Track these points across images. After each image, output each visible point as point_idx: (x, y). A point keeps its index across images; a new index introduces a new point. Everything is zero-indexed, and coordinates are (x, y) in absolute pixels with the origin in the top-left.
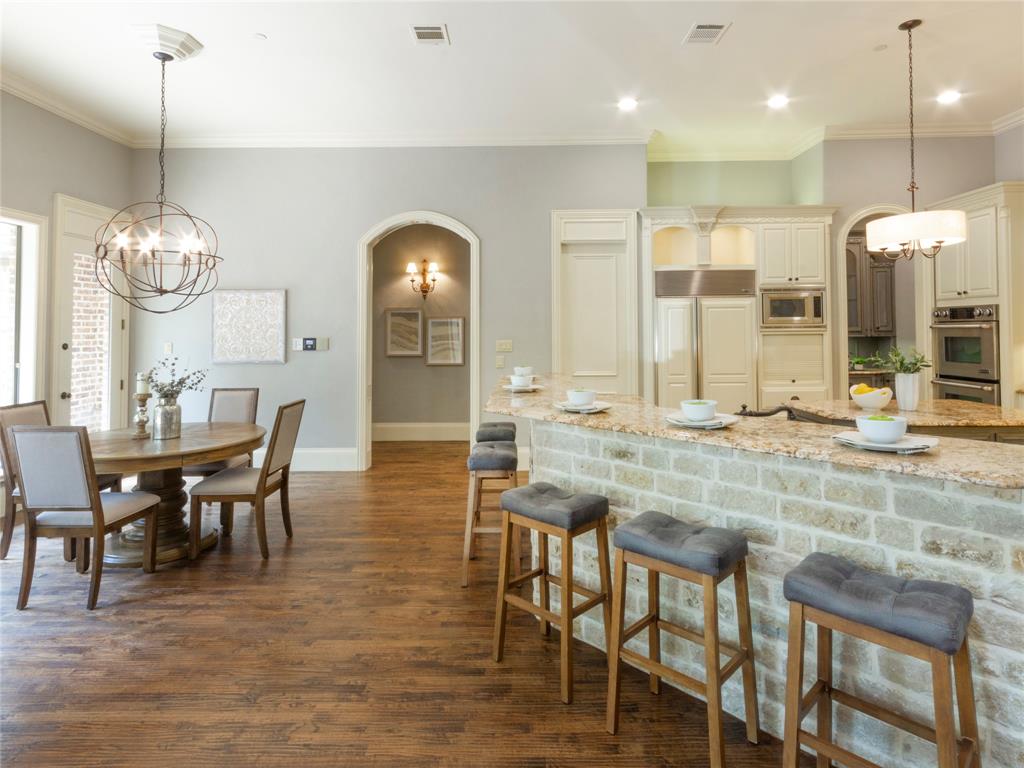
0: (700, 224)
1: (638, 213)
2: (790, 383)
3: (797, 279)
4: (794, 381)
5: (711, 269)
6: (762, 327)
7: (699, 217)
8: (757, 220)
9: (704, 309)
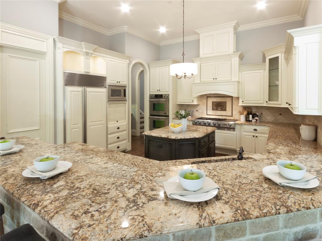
0: (86, 52)
1: (54, 39)
2: (116, 122)
3: (119, 82)
4: (117, 121)
5: (90, 74)
6: (109, 101)
7: (86, 49)
8: (107, 56)
9: (87, 93)
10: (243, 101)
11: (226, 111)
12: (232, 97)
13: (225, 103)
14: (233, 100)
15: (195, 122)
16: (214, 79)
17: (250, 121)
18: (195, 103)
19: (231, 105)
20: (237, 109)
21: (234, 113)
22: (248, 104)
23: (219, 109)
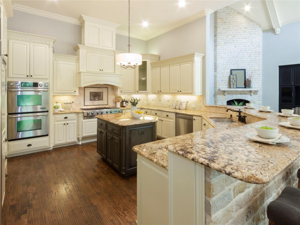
10: (121, 91)
11: (103, 100)
12: (107, 88)
13: (102, 93)
14: (109, 90)
15: (88, 114)
16: (100, 70)
17: (124, 107)
18: (77, 93)
19: (107, 95)
20: (111, 98)
21: (109, 101)
22: (125, 93)
23: (96, 99)
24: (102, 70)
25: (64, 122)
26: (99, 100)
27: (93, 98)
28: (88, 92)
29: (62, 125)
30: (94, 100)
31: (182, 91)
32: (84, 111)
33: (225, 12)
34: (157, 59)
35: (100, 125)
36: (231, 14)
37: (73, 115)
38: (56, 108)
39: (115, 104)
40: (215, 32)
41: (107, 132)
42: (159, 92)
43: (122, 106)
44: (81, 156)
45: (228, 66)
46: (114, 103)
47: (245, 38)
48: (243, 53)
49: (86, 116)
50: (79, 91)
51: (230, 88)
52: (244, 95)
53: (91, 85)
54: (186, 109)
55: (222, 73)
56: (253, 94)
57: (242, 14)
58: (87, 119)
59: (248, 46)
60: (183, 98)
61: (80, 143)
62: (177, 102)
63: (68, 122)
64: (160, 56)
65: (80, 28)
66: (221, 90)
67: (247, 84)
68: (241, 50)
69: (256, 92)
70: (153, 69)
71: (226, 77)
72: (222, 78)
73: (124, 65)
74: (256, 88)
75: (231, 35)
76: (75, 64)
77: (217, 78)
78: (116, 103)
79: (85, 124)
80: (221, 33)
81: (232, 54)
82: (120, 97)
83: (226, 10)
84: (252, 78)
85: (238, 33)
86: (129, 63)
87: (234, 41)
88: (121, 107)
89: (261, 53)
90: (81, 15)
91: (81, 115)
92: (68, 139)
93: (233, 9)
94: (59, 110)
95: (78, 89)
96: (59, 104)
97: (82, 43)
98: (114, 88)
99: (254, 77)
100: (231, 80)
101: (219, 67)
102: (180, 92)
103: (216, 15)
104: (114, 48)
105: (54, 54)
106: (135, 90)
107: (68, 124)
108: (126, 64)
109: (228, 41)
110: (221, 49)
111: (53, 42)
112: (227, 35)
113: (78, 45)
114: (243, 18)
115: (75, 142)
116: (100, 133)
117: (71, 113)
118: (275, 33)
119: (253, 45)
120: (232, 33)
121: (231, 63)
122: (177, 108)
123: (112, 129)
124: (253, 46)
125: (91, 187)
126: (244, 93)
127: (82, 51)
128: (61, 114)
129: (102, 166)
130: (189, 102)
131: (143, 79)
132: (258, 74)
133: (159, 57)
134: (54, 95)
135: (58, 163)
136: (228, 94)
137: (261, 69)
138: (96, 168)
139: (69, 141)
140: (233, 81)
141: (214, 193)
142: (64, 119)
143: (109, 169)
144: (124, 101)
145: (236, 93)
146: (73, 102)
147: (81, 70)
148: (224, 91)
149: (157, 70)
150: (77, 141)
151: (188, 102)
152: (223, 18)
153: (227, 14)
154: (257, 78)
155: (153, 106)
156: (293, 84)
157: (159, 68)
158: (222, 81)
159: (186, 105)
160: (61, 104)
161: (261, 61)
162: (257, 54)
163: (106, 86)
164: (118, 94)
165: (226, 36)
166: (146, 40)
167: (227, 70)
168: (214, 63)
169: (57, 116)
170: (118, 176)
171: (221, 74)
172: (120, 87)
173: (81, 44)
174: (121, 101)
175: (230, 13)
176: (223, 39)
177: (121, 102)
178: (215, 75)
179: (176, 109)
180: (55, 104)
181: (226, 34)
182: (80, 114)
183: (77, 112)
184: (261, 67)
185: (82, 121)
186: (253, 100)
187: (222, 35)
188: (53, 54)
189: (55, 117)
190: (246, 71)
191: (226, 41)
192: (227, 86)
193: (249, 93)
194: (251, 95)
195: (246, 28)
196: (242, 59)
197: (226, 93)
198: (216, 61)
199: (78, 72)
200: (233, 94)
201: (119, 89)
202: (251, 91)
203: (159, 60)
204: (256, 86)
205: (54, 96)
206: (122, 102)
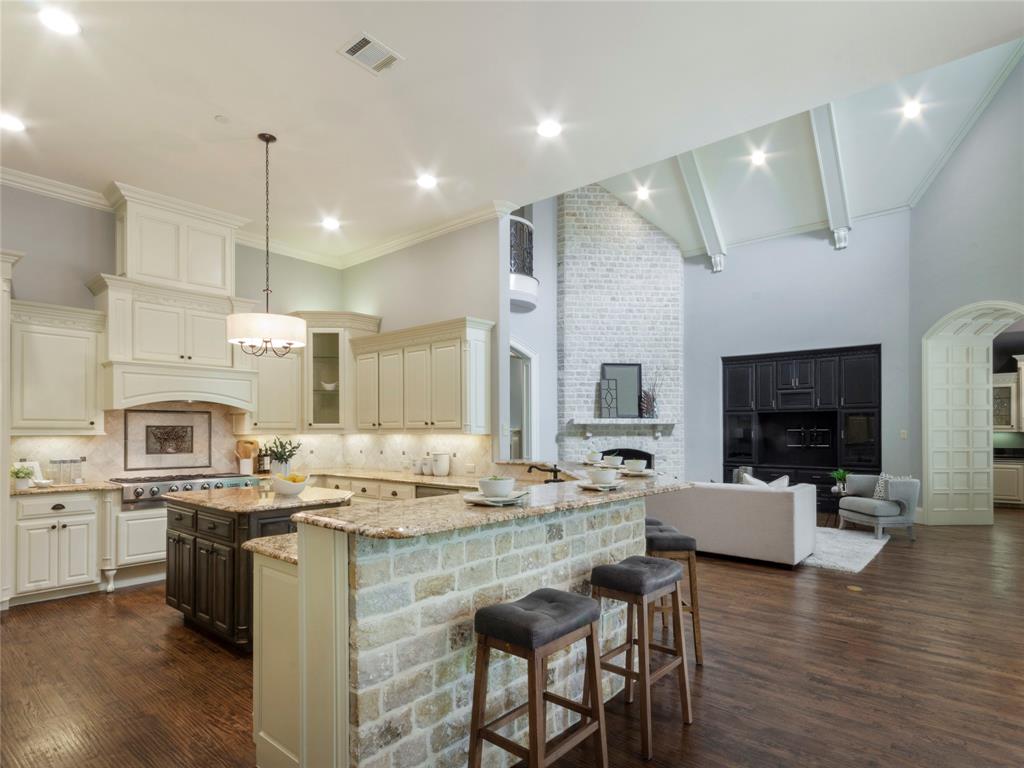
10: (256, 424)
11: (192, 452)
12: (209, 413)
13: (189, 429)
14: (213, 421)
15: (138, 494)
16: (182, 357)
17: (266, 472)
18: (100, 429)
19: (207, 435)
20: (223, 445)
21: (216, 456)
22: (267, 430)
23: (170, 450)
24: (190, 358)
25: (54, 521)
26: (178, 450)
27: (158, 446)
28: (138, 427)
29: (45, 530)
30: (163, 451)
31: (436, 423)
32: (125, 485)
33: (586, 196)
34: (372, 328)
35: (177, 519)
36: (602, 205)
37: (86, 498)
38: (21, 475)
39: (235, 463)
40: (559, 253)
41: (196, 537)
42: (377, 428)
43: (259, 470)
44: (112, 620)
45: (593, 353)
46: (231, 461)
47: (641, 277)
48: (635, 317)
49: (132, 502)
50: (106, 422)
51: (600, 416)
52: (637, 439)
53: (149, 405)
54: (449, 475)
55: (578, 374)
56: (659, 434)
57: (630, 208)
58: (136, 509)
59: (648, 300)
60: (441, 443)
61: (111, 587)
62: (428, 454)
63: (64, 520)
64: (380, 320)
65: (109, 221)
66: (576, 422)
67: (644, 405)
68: (631, 311)
69: (667, 429)
70: (359, 357)
71: (590, 385)
72: (578, 387)
73: (252, 347)
74: (668, 416)
75: (602, 264)
76: (91, 335)
77: (566, 388)
78: (238, 460)
79: (128, 525)
80: (574, 257)
81: (605, 320)
82: (252, 443)
83: (590, 194)
84: (657, 389)
85: (620, 261)
86: (266, 342)
87: (610, 281)
88: (254, 473)
89: (680, 322)
90: (113, 183)
91: (113, 500)
92: (67, 575)
93: (608, 192)
94: (31, 483)
95: (103, 415)
96: (33, 465)
97: (119, 272)
98: (231, 414)
99: (663, 387)
100: (604, 393)
101: (570, 355)
102: (429, 426)
103: (563, 203)
104: (230, 290)
105: (14, 301)
106: (302, 420)
107: (64, 526)
108: (259, 343)
109: (595, 281)
110: (575, 304)
111: (10, 265)
112: (592, 263)
113: (103, 275)
114: (635, 219)
115: (91, 585)
116: (175, 543)
117: (77, 491)
118: (712, 269)
119: (660, 296)
120: (607, 259)
121: (601, 345)
122: (425, 472)
123: (212, 526)
124: (661, 300)
125: (142, 682)
126: (637, 431)
127: (117, 297)
128: (42, 494)
129: (180, 636)
130: (458, 455)
131: (329, 387)
132: (672, 379)
133: (378, 323)
134: (16, 433)
135: (30, 642)
136: (594, 435)
137: (681, 365)
138: (162, 644)
139: (68, 580)
140: (609, 398)
141: (361, 581)
142: (52, 511)
143: (203, 641)
144: (265, 455)
145: (617, 430)
146: (84, 459)
147: (113, 357)
148: (584, 427)
149: (369, 362)
150: (97, 580)
151: (455, 455)
152: (581, 214)
153: (590, 203)
154: (671, 390)
155: (363, 469)
156: (753, 407)
157: (376, 354)
158: (579, 396)
159: (451, 461)
160: (41, 466)
161: (681, 343)
162: (672, 324)
163: (206, 409)
164: (245, 433)
165: (590, 266)
166: (340, 268)
167: (594, 366)
168: (556, 342)
169: (25, 502)
170: (227, 653)
171: (575, 376)
172: (251, 413)
173: (114, 274)
174: (254, 455)
175: (599, 203)
176: (581, 275)
177: (254, 459)
178: (559, 379)
179: (423, 474)
180: (17, 466)
181: (590, 261)
182: (109, 495)
183: (98, 490)
184: (681, 360)
185: (117, 518)
186: (662, 452)
187: (578, 264)
188: (12, 303)
189: (18, 503)
190: (643, 371)
191: (590, 281)
192: (592, 413)
193: (651, 431)
194: (656, 438)
195: (642, 248)
196: (632, 336)
197: (591, 432)
198: (563, 339)
199: (104, 361)
200: (608, 434)
201: (247, 416)
202: (654, 427)
203: (378, 331)
204: (669, 412)
205: (12, 437)
206: (260, 458)
